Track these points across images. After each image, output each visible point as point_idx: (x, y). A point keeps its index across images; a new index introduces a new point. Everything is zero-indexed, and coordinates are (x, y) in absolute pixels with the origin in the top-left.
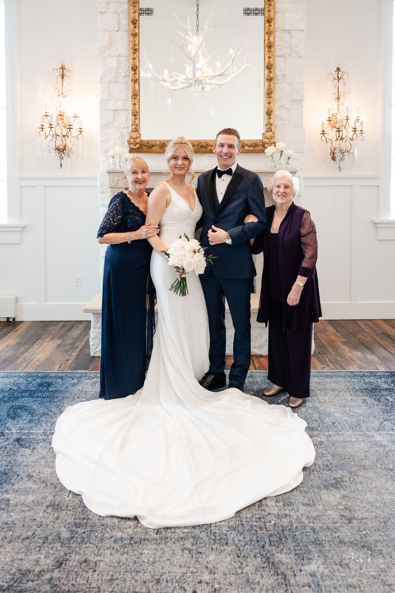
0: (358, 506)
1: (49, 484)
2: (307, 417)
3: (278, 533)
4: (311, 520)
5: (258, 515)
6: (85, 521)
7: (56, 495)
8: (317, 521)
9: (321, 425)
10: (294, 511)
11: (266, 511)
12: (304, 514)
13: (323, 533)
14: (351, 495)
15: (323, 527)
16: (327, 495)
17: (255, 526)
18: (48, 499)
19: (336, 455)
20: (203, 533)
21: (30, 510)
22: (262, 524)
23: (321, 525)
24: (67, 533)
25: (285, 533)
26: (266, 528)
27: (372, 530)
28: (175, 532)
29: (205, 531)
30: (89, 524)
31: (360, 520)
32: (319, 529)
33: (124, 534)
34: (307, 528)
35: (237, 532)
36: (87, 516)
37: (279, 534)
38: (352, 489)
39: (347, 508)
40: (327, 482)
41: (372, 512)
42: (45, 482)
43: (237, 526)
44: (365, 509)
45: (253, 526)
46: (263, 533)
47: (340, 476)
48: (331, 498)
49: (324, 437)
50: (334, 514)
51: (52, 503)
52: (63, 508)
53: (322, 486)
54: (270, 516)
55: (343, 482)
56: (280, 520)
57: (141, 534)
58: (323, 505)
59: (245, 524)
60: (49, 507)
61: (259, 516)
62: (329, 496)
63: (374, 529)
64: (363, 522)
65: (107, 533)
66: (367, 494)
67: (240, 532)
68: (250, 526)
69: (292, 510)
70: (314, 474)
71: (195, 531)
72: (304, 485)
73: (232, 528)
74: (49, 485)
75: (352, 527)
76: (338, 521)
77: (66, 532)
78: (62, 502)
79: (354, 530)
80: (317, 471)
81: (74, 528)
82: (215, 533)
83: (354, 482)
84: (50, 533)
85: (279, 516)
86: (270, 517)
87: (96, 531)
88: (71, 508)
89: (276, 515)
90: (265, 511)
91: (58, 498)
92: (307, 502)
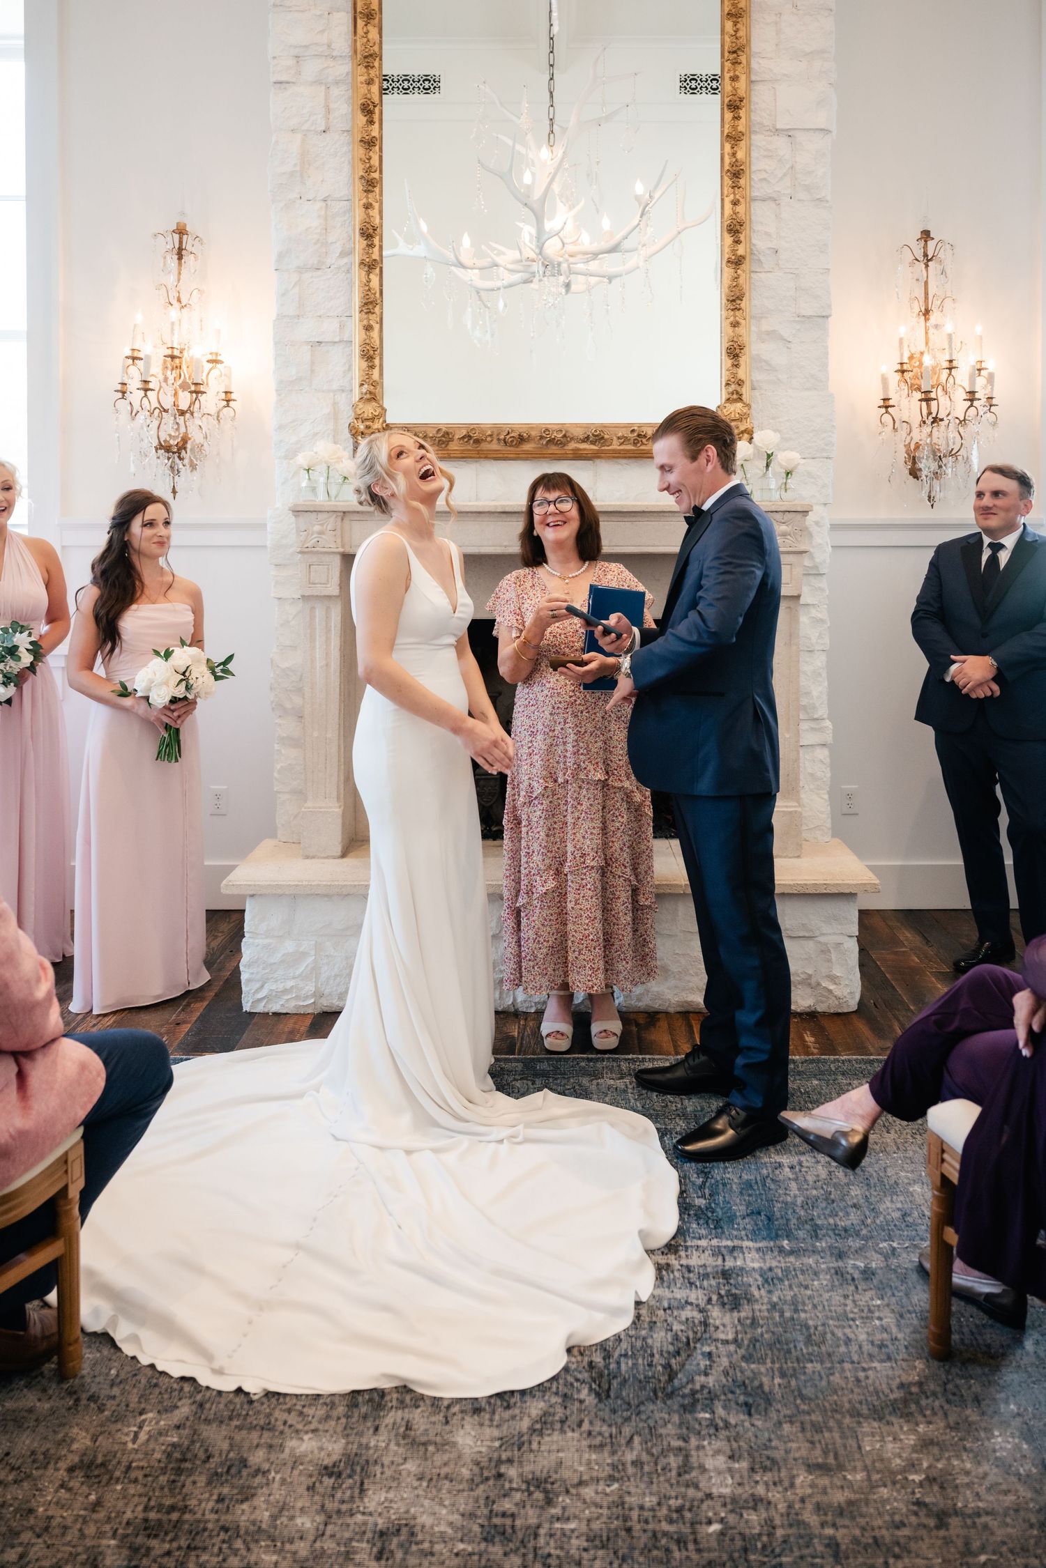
0: (967, 1473)
1: (84, 1396)
2: (832, 1197)
3: (731, 1558)
4: (829, 1518)
5: (676, 1498)
6: (175, 1516)
7: (101, 1433)
8: (847, 1522)
9: (869, 1221)
10: (780, 1489)
11: (701, 1485)
12: (810, 1496)
13: (861, 1560)
14: (948, 1437)
15: (864, 1540)
16: (877, 1438)
17: (665, 1534)
18: (75, 1446)
19: (909, 1312)
20: (512, 1555)
21: (21, 1481)
22: (686, 1530)
23: (857, 1532)
24: (120, 1554)
25: (752, 1557)
26: (695, 1541)
27: (1004, 1549)
28: (432, 1554)
29: (518, 1549)
30: (186, 1526)
31: (970, 1516)
32: (851, 1546)
33: (284, 1558)
34: (816, 1541)
35: (611, 1552)
36: (184, 1500)
37: (734, 1561)
38: (952, 1419)
39: (935, 1479)
40: (879, 1397)
41: (1006, 1492)
42: (75, 1392)
43: (611, 1535)
44: (987, 1483)
45: (659, 1535)
46: (688, 1558)
47: (917, 1378)
48: (890, 1446)
49: (876, 1256)
50: (895, 1500)
51: (85, 1458)
52: (117, 1474)
53: (865, 1411)
54: (710, 1502)
55: (927, 1397)
56: (738, 1517)
57: (334, 1557)
58: (865, 1468)
59: (637, 1527)
60: (76, 1474)
61: (680, 1502)
62: (882, 1440)
63: (1011, 1545)
64: (978, 1524)
65: (236, 1555)
66: (993, 1434)
67: (620, 1554)
68: (650, 1534)
69: (775, 1484)
70: (843, 1370)
71: (491, 1549)
72: (813, 1405)
73: (597, 1542)
74: (84, 1402)
75: (947, 1541)
76: (906, 1521)
77: (116, 1551)
78: (115, 1456)
79: (952, 1550)
80: (853, 1362)
81: (140, 1540)
82: (549, 1555)
83: (956, 1398)
84: (71, 1554)
85: (735, 1505)
86: (709, 1507)
87: (205, 1549)
88: (140, 1474)
89: (728, 1500)
90: (697, 1487)
91: (104, 1444)
92: (820, 1460)
